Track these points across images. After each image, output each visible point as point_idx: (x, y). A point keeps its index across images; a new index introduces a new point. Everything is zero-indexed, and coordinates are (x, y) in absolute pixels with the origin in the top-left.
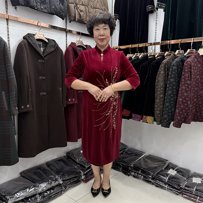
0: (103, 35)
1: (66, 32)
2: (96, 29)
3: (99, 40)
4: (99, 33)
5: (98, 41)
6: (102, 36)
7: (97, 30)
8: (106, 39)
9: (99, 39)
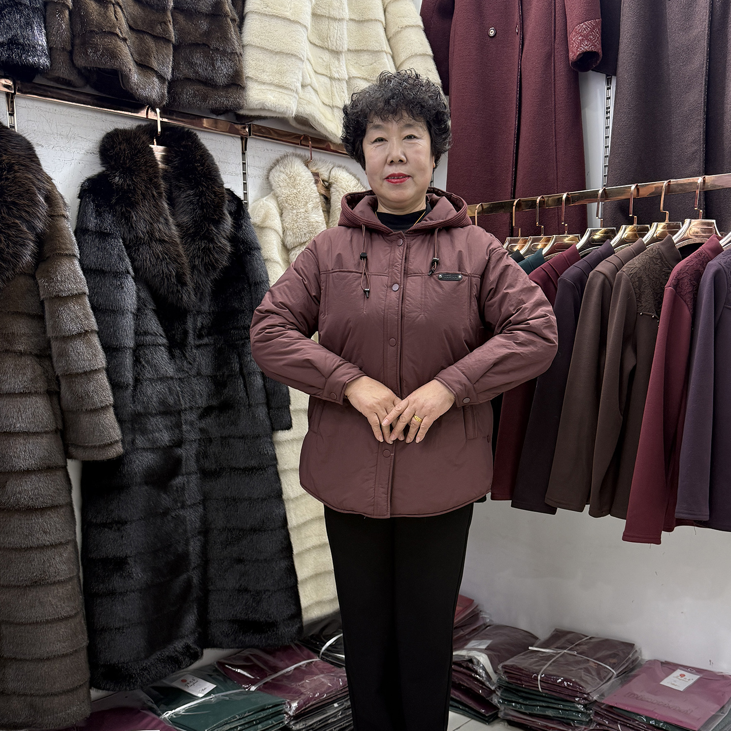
3: (386, 183)
8: (416, 179)
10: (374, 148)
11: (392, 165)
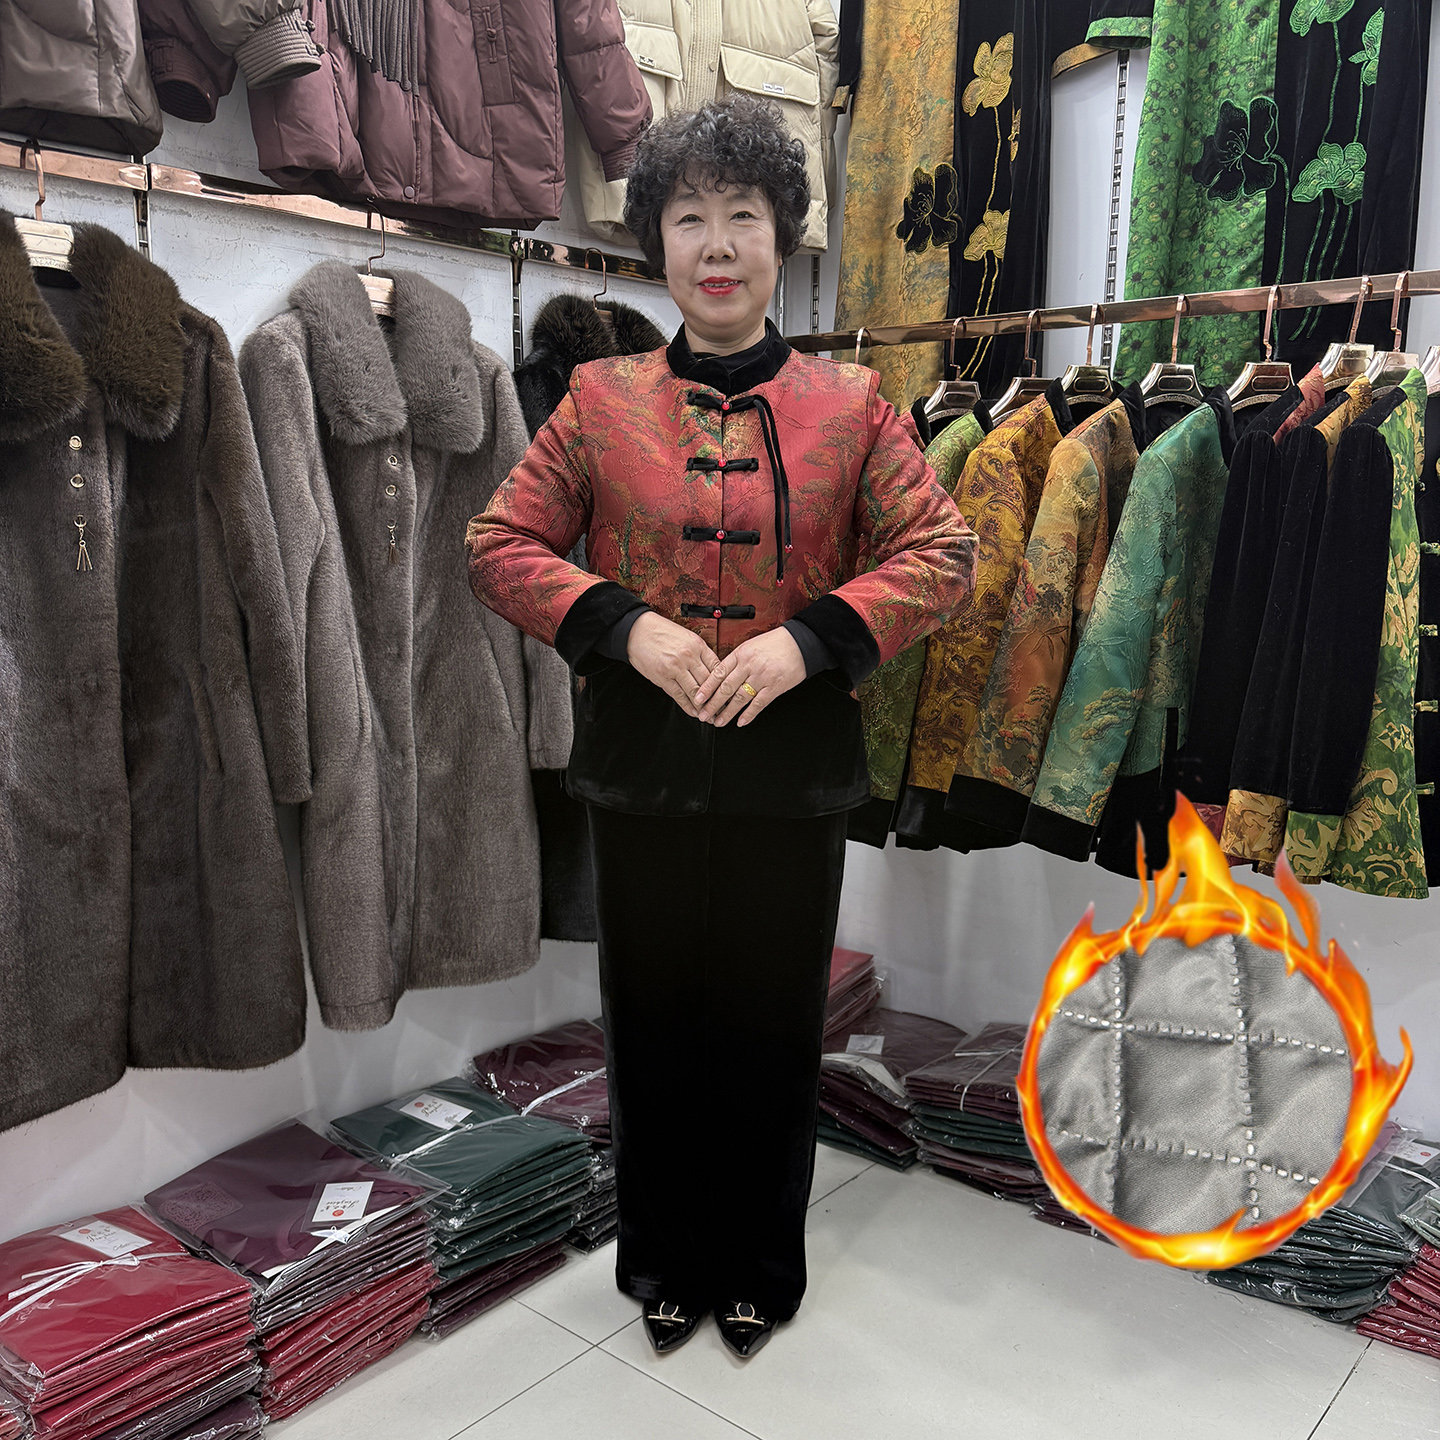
10: (681, 232)
11: (711, 263)
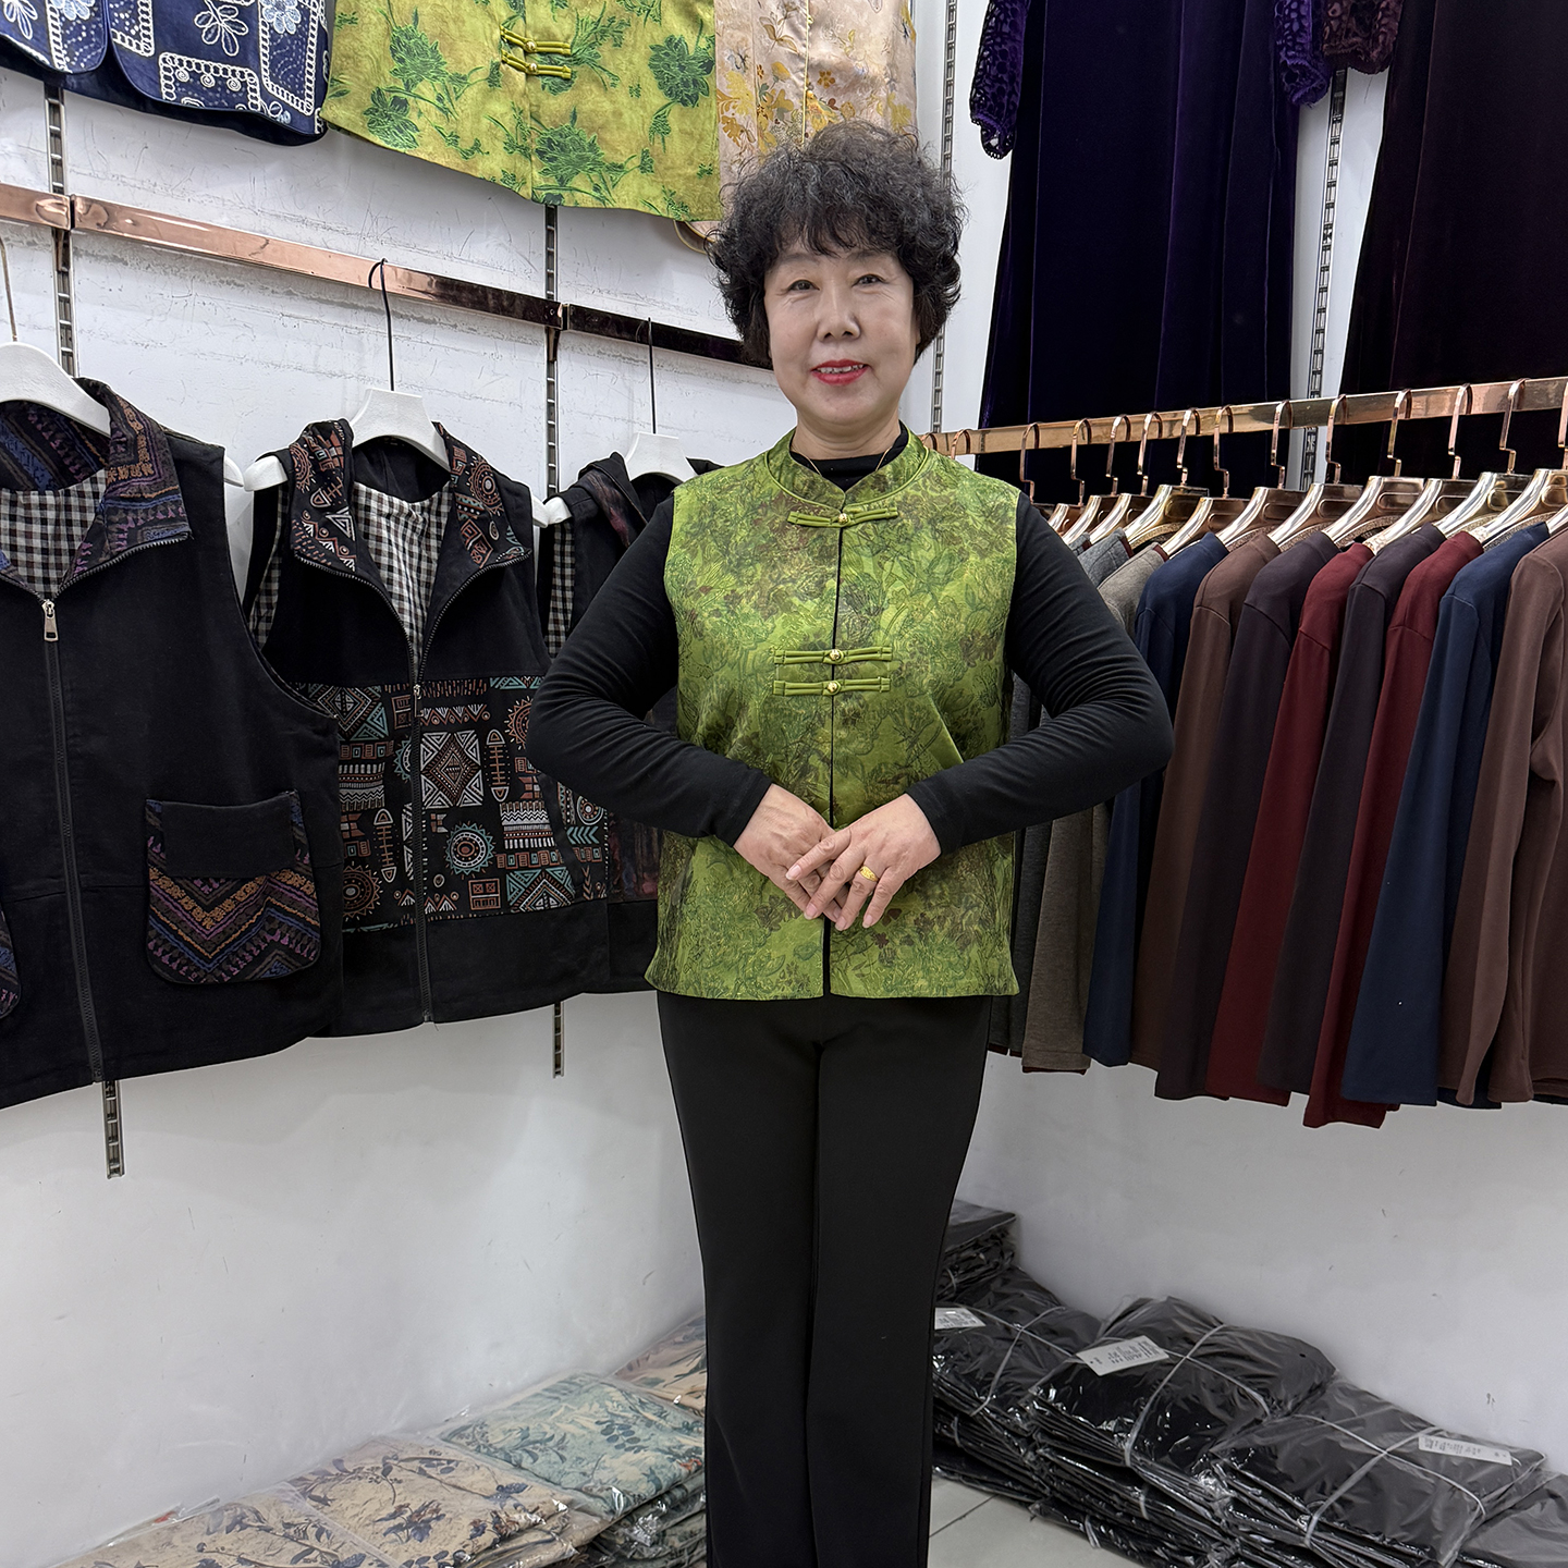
0: (848, 333)
1: (548, 331)
2: (792, 288)
3: (813, 381)
4: (817, 317)
5: (804, 385)
6: (837, 341)
7: (796, 295)
8: (880, 371)
9: (815, 370)
11: (829, 342)
